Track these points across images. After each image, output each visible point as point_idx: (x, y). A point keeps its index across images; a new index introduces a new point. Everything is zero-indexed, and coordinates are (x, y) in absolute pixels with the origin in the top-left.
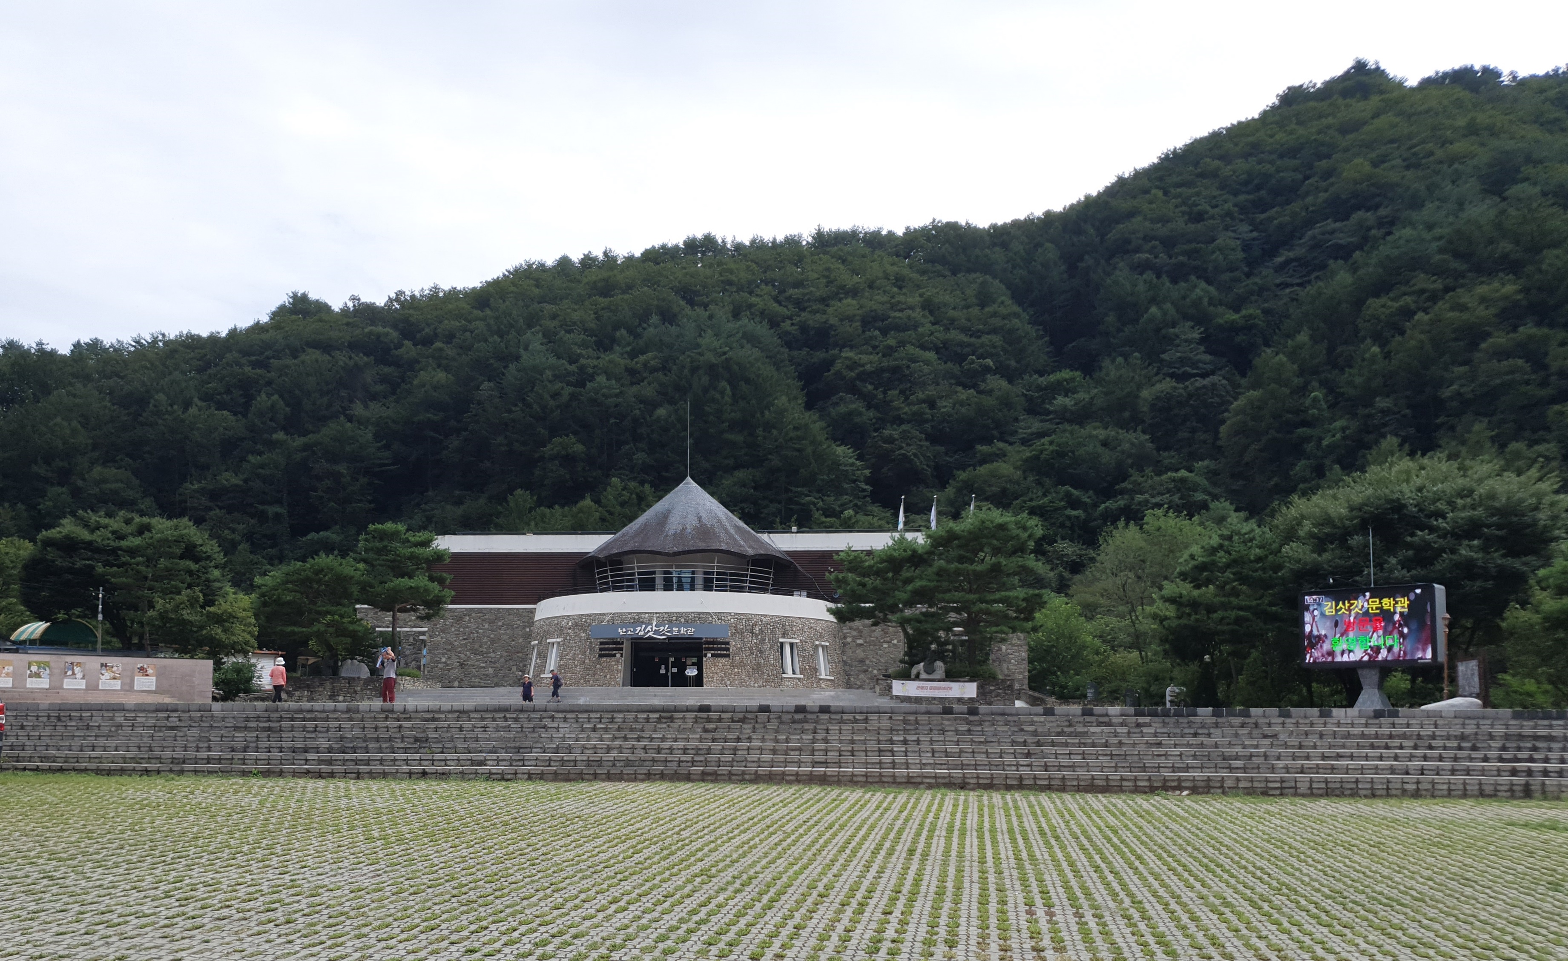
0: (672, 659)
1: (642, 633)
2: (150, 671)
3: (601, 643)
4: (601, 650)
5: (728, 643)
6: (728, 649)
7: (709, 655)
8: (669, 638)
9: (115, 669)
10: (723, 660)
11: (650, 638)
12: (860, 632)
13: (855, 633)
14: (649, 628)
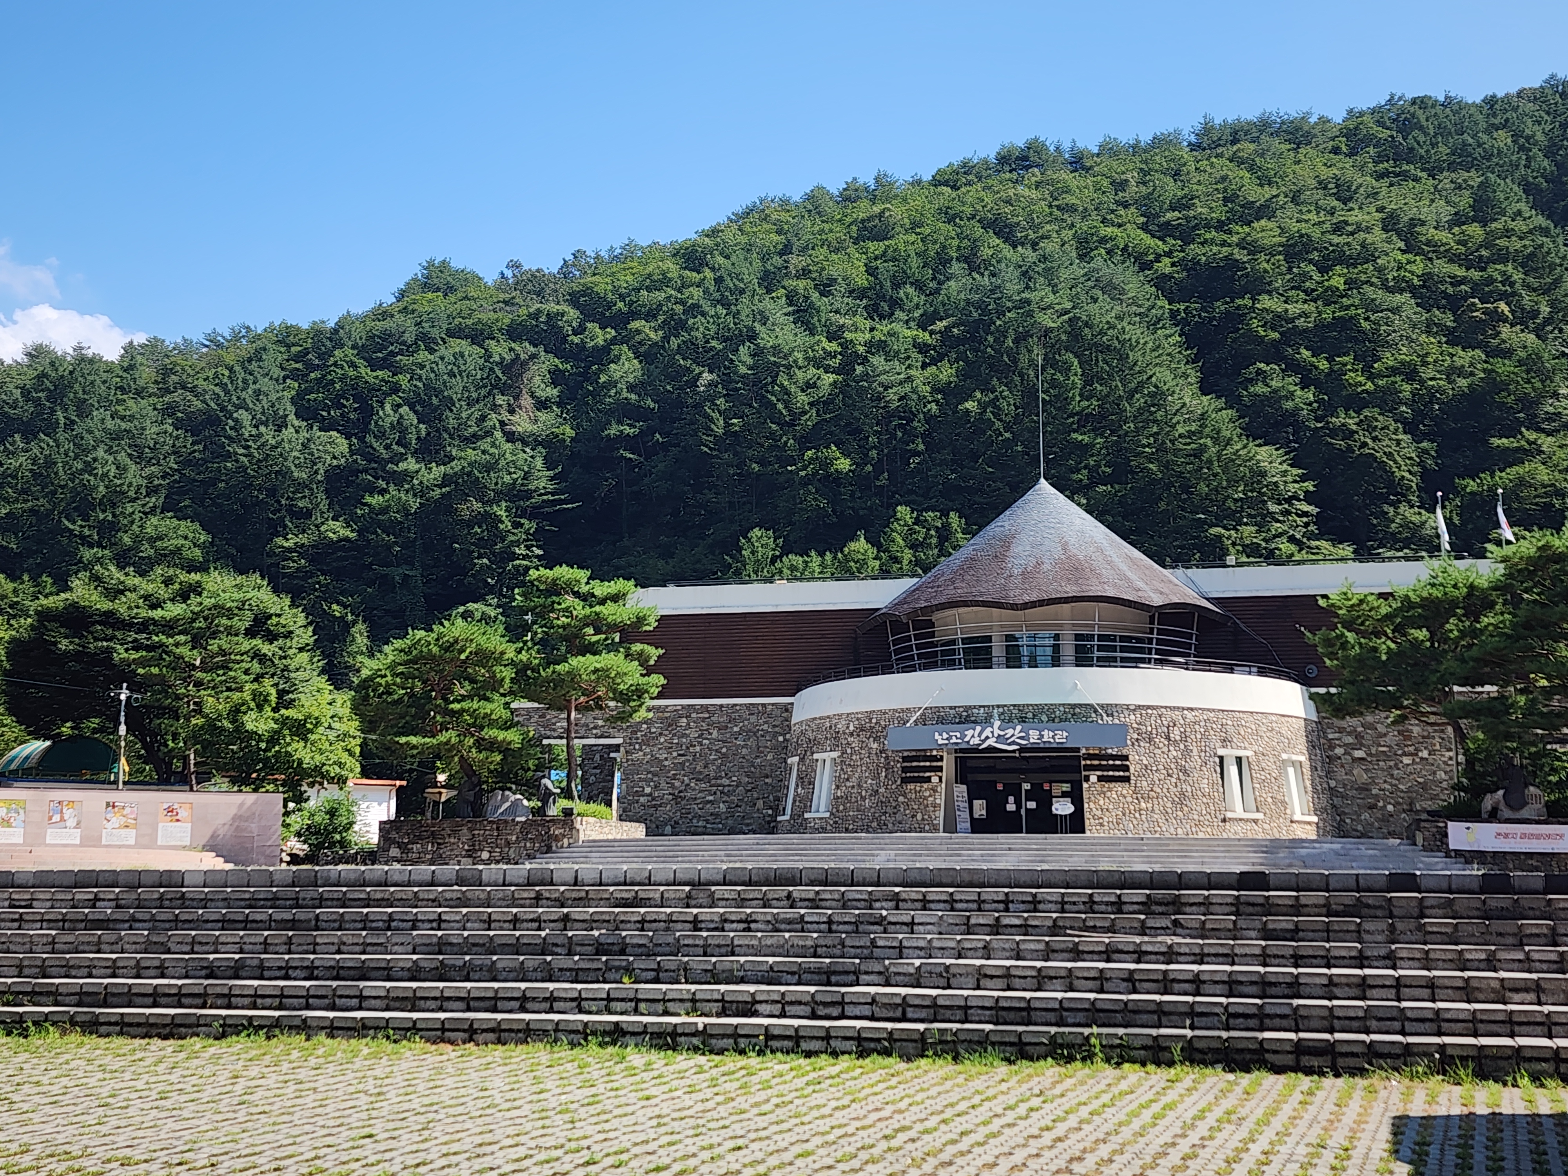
0: (1026, 786)
1: (976, 741)
2: (183, 814)
3: (905, 759)
4: (904, 770)
5: (1126, 758)
6: (1126, 768)
7: (1093, 779)
8: (1023, 749)
9: (127, 810)
10: (1118, 787)
11: (991, 749)
12: (1358, 736)
13: (1350, 740)
14: (987, 732)
